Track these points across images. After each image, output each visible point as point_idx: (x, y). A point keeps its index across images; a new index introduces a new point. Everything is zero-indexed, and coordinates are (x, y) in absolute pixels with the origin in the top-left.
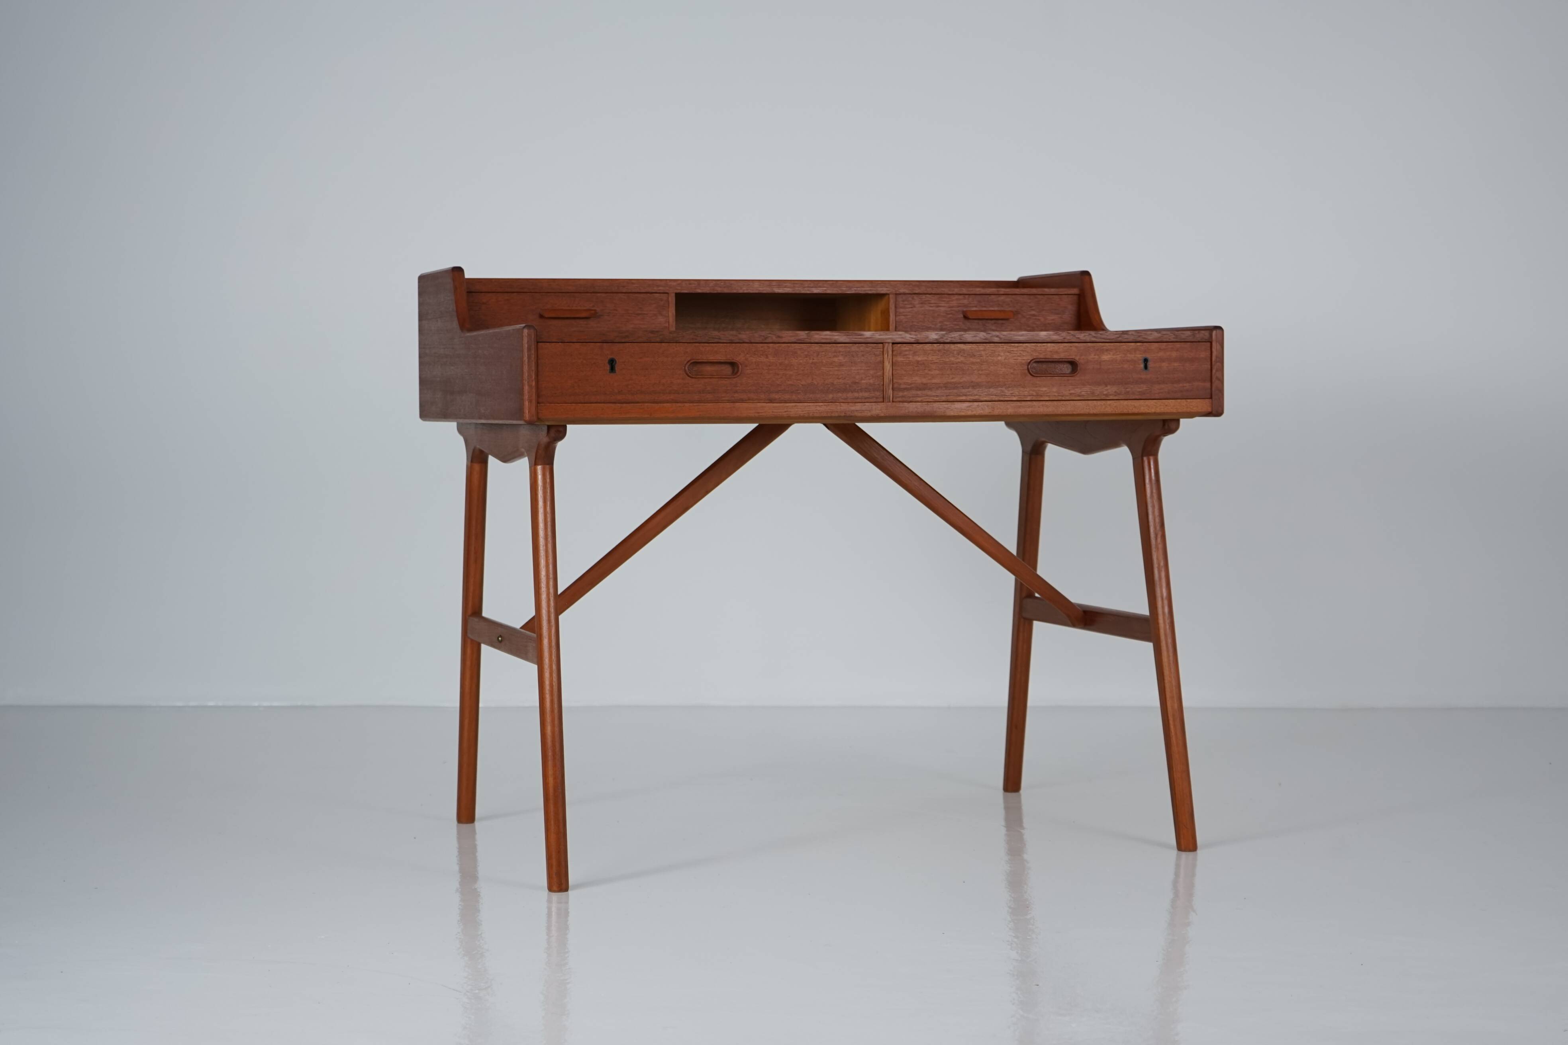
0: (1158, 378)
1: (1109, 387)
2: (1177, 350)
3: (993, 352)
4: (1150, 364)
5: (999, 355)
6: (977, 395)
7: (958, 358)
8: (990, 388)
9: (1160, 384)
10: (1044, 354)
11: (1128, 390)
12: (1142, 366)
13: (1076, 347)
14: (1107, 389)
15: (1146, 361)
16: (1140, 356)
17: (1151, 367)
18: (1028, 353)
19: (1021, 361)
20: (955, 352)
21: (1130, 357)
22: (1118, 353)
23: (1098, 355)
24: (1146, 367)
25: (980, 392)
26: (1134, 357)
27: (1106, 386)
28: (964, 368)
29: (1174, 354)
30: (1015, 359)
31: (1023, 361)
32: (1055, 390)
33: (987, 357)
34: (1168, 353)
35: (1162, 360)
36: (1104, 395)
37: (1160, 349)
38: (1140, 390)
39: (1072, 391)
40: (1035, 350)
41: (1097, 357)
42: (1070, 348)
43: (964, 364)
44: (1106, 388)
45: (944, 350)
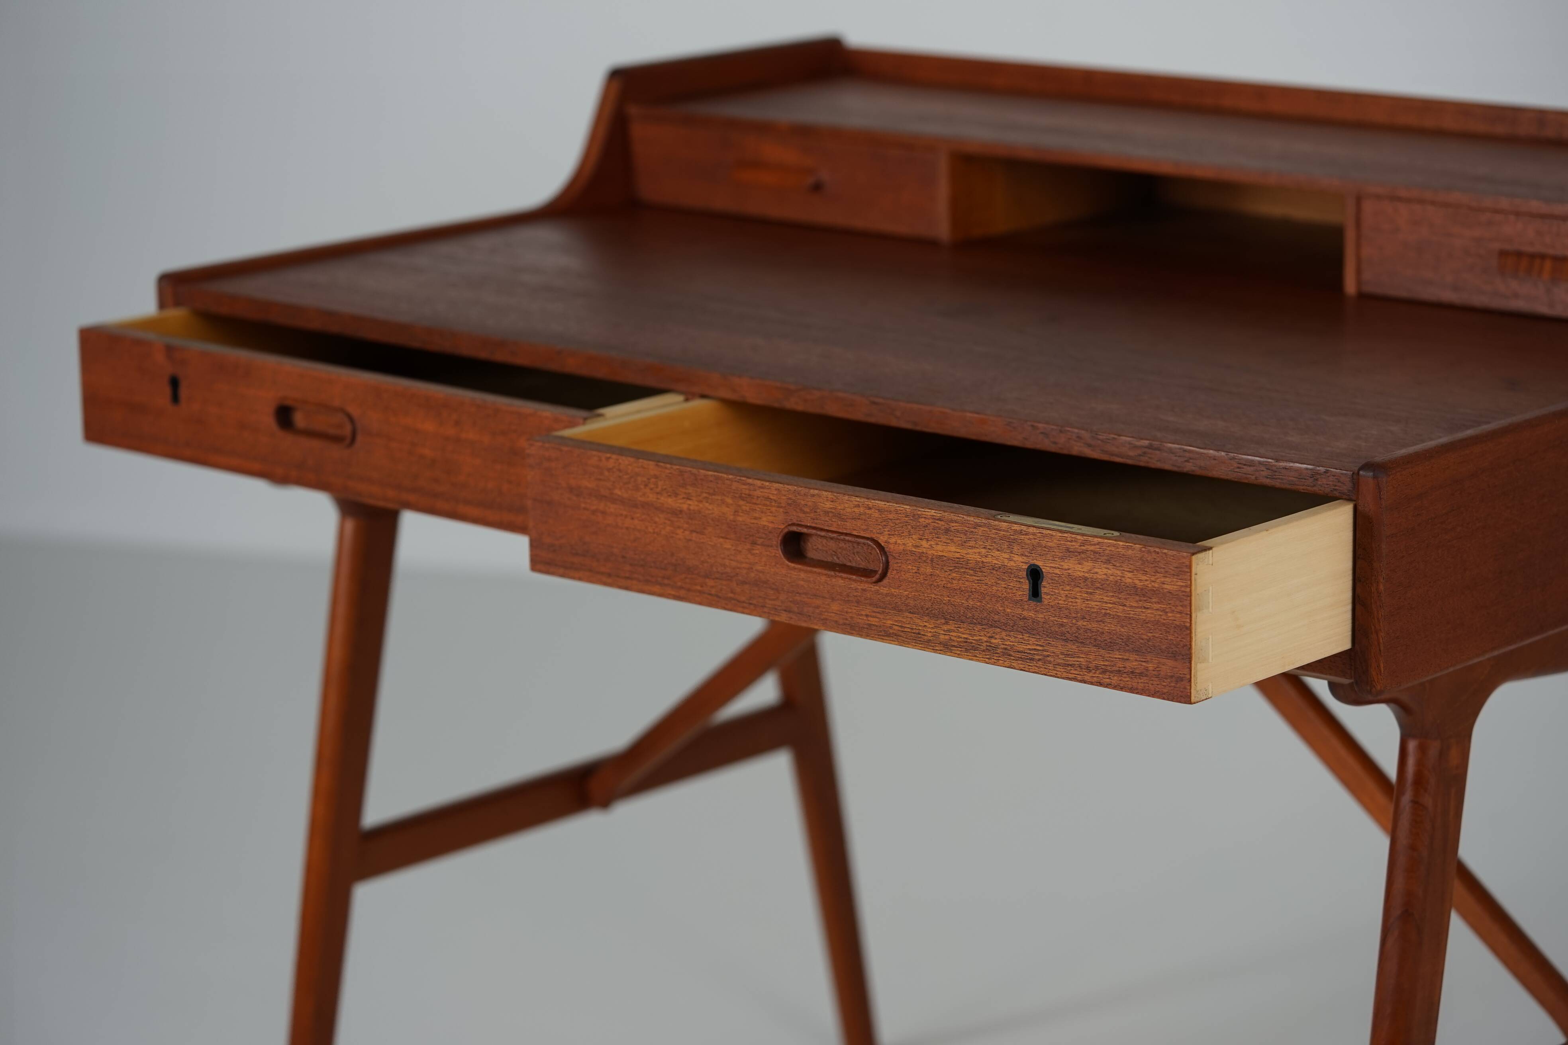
0: (1062, 625)
1: (952, 626)
2: (1108, 562)
3: (711, 491)
4: (1045, 587)
5: (723, 502)
6: (681, 588)
7: (644, 494)
8: (706, 576)
9: (1066, 640)
10: (812, 515)
11: (993, 641)
12: (1026, 586)
13: (880, 510)
14: (949, 631)
15: (1035, 575)
16: (1020, 562)
17: (1047, 594)
18: (781, 507)
19: (766, 523)
20: (639, 479)
21: (999, 557)
22: (972, 543)
23: (928, 540)
24: (1035, 593)
25: (687, 580)
26: (1010, 559)
27: (947, 623)
28: (657, 519)
29: (1102, 571)
30: (755, 518)
31: (771, 525)
32: (835, 607)
33: (701, 501)
34: (1088, 565)
35: (1073, 581)
36: (940, 643)
37: (1068, 550)
38: (1022, 647)
39: (874, 621)
40: (794, 501)
41: (924, 543)
42: (867, 511)
43: (656, 508)
44: (945, 627)
45: (620, 470)
